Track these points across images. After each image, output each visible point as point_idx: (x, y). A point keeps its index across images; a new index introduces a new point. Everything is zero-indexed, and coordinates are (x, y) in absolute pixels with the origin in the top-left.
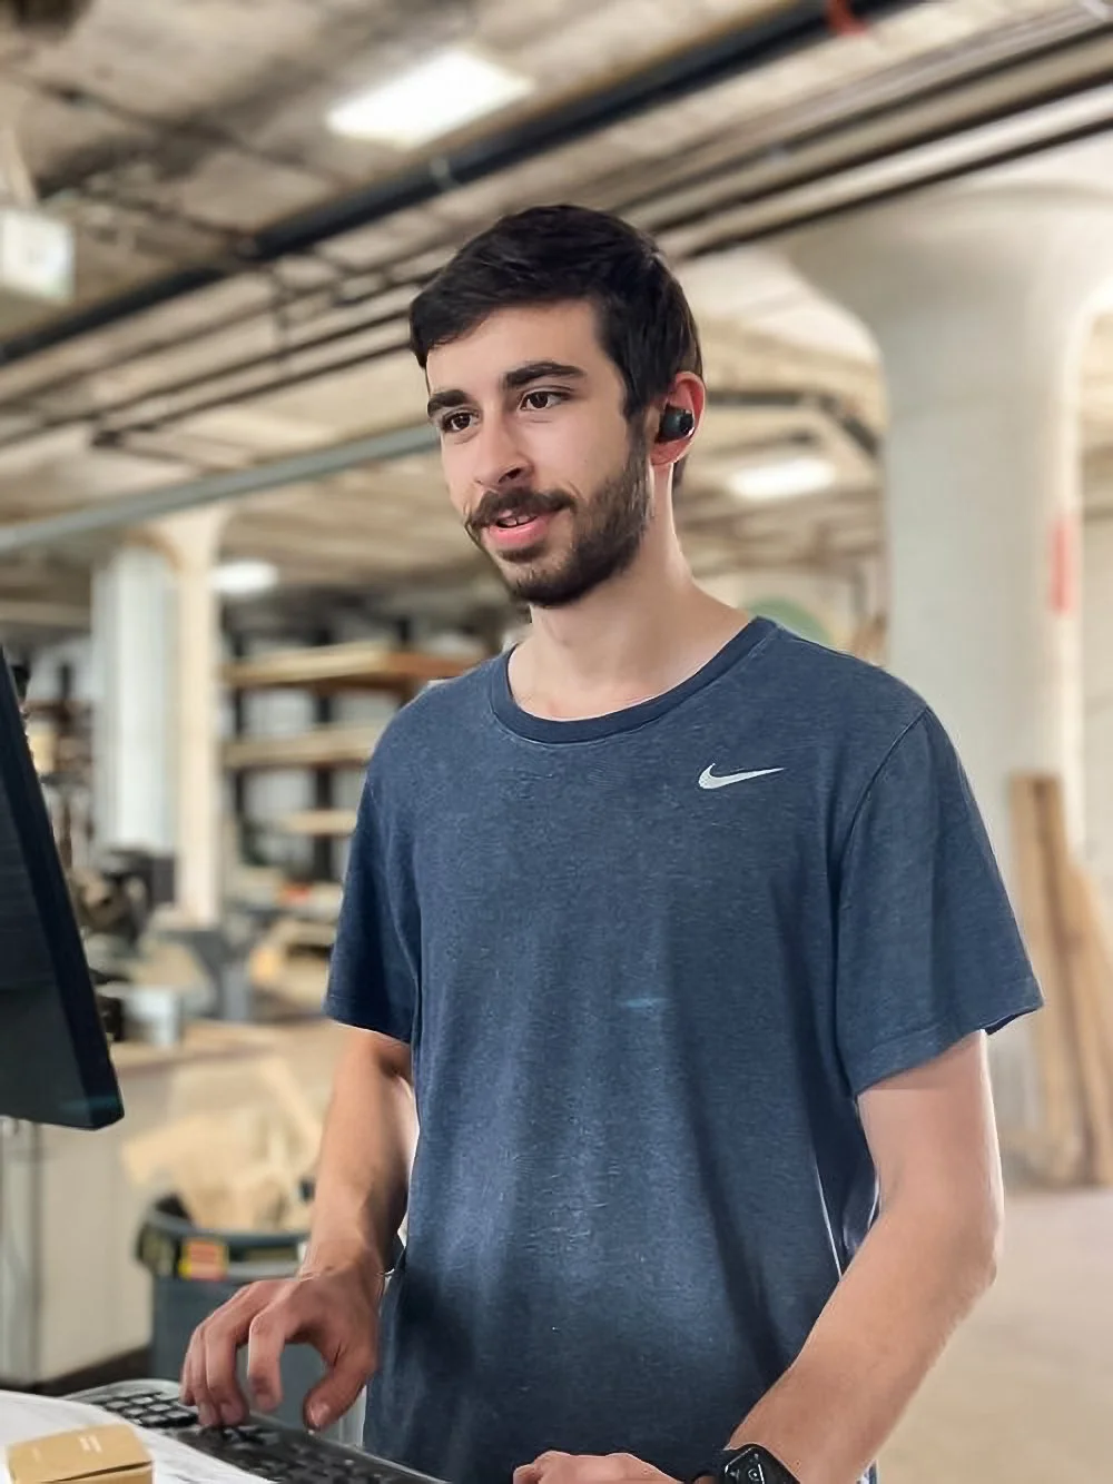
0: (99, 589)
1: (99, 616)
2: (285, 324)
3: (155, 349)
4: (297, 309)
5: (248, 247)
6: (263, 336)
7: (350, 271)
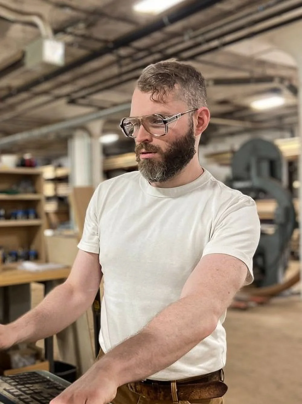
0: (70, 144)
1: (69, 151)
2: (121, 66)
3: (85, 75)
4: (124, 62)
5: (111, 45)
6: (115, 70)
7: (139, 50)
